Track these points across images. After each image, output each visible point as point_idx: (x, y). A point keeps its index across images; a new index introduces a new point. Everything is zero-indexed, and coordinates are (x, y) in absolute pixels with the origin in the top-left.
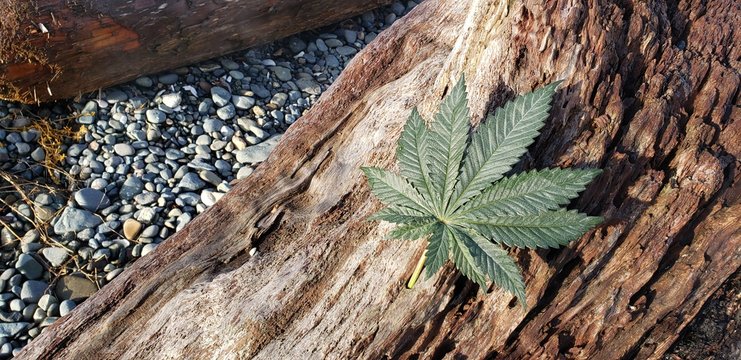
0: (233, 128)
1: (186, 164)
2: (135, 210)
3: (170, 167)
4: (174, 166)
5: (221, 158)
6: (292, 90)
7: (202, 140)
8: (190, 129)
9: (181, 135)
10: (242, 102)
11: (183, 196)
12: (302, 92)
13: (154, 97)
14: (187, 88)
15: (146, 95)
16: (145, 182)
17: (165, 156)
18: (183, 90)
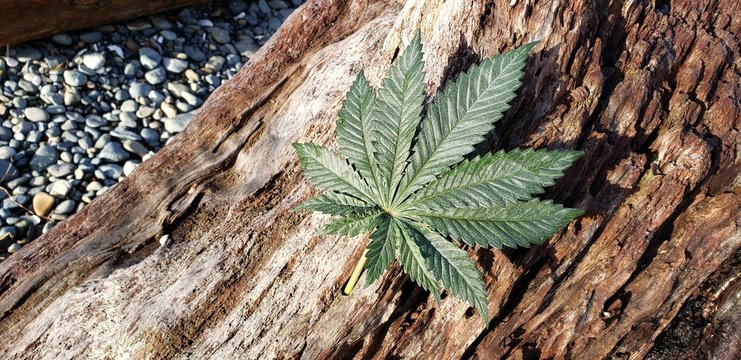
0: (163, 94)
1: (108, 132)
2: (47, 182)
3: (90, 136)
4: (95, 134)
5: (148, 127)
6: (229, 53)
7: (128, 106)
8: (114, 94)
9: (104, 100)
10: (173, 66)
11: (104, 168)
12: (241, 57)
13: (73, 56)
14: (112, 48)
15: (64, 54)
16: (60, 152)
17: (84, 124)
18: (107, 50)
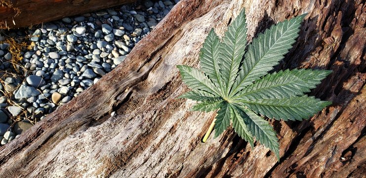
0: (113, 46)
1: (87, 64)
2: (58, 88)
3: (78, 66)
4: (81, 65)
5: (106, 62)
6: (145, 27)
7: (96, 52)
8: (90, 46)
9: (85, 49)
10: (118, 33)
11: (84, 81)
12: (150, 29)
13: (71, 28)
14: (89, 24)
15: (67, 27)
16: (64, 73)
17: (76, 60)
18: (87, 25)
